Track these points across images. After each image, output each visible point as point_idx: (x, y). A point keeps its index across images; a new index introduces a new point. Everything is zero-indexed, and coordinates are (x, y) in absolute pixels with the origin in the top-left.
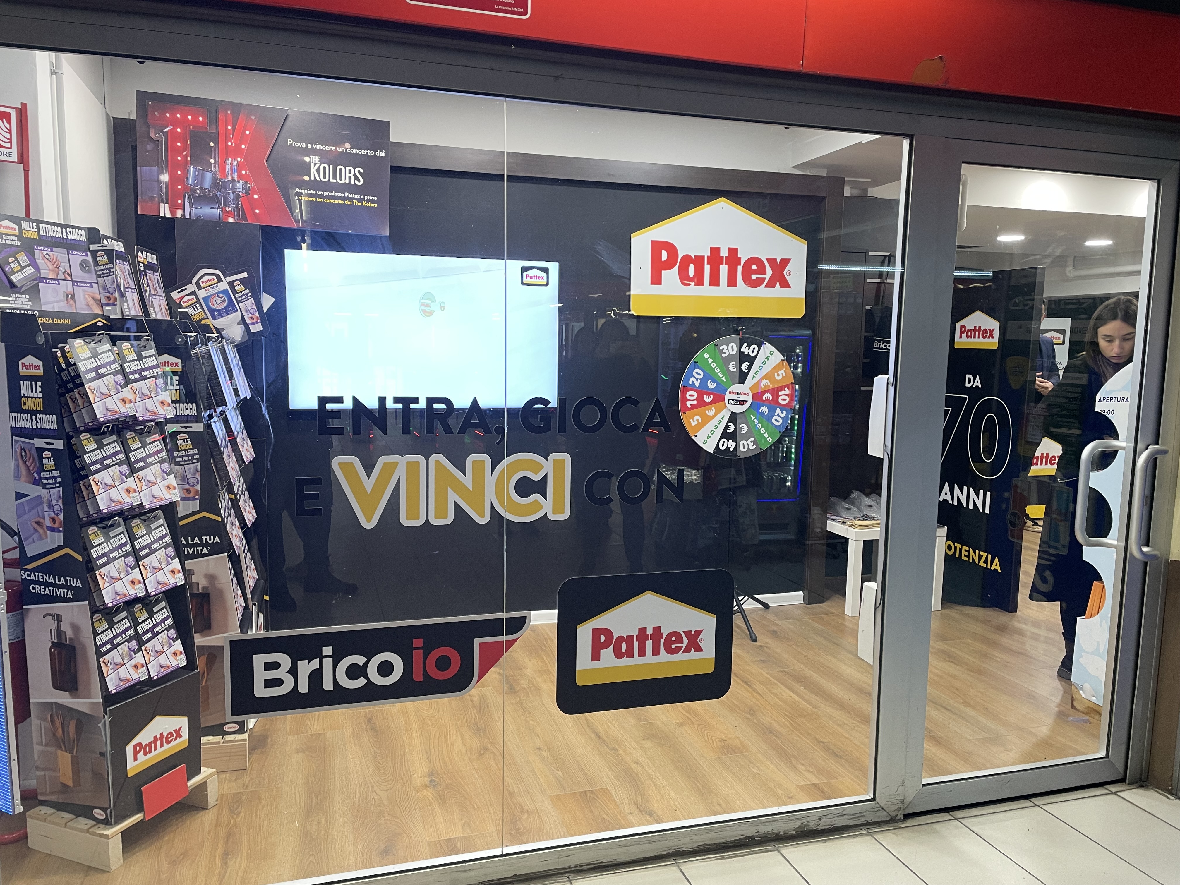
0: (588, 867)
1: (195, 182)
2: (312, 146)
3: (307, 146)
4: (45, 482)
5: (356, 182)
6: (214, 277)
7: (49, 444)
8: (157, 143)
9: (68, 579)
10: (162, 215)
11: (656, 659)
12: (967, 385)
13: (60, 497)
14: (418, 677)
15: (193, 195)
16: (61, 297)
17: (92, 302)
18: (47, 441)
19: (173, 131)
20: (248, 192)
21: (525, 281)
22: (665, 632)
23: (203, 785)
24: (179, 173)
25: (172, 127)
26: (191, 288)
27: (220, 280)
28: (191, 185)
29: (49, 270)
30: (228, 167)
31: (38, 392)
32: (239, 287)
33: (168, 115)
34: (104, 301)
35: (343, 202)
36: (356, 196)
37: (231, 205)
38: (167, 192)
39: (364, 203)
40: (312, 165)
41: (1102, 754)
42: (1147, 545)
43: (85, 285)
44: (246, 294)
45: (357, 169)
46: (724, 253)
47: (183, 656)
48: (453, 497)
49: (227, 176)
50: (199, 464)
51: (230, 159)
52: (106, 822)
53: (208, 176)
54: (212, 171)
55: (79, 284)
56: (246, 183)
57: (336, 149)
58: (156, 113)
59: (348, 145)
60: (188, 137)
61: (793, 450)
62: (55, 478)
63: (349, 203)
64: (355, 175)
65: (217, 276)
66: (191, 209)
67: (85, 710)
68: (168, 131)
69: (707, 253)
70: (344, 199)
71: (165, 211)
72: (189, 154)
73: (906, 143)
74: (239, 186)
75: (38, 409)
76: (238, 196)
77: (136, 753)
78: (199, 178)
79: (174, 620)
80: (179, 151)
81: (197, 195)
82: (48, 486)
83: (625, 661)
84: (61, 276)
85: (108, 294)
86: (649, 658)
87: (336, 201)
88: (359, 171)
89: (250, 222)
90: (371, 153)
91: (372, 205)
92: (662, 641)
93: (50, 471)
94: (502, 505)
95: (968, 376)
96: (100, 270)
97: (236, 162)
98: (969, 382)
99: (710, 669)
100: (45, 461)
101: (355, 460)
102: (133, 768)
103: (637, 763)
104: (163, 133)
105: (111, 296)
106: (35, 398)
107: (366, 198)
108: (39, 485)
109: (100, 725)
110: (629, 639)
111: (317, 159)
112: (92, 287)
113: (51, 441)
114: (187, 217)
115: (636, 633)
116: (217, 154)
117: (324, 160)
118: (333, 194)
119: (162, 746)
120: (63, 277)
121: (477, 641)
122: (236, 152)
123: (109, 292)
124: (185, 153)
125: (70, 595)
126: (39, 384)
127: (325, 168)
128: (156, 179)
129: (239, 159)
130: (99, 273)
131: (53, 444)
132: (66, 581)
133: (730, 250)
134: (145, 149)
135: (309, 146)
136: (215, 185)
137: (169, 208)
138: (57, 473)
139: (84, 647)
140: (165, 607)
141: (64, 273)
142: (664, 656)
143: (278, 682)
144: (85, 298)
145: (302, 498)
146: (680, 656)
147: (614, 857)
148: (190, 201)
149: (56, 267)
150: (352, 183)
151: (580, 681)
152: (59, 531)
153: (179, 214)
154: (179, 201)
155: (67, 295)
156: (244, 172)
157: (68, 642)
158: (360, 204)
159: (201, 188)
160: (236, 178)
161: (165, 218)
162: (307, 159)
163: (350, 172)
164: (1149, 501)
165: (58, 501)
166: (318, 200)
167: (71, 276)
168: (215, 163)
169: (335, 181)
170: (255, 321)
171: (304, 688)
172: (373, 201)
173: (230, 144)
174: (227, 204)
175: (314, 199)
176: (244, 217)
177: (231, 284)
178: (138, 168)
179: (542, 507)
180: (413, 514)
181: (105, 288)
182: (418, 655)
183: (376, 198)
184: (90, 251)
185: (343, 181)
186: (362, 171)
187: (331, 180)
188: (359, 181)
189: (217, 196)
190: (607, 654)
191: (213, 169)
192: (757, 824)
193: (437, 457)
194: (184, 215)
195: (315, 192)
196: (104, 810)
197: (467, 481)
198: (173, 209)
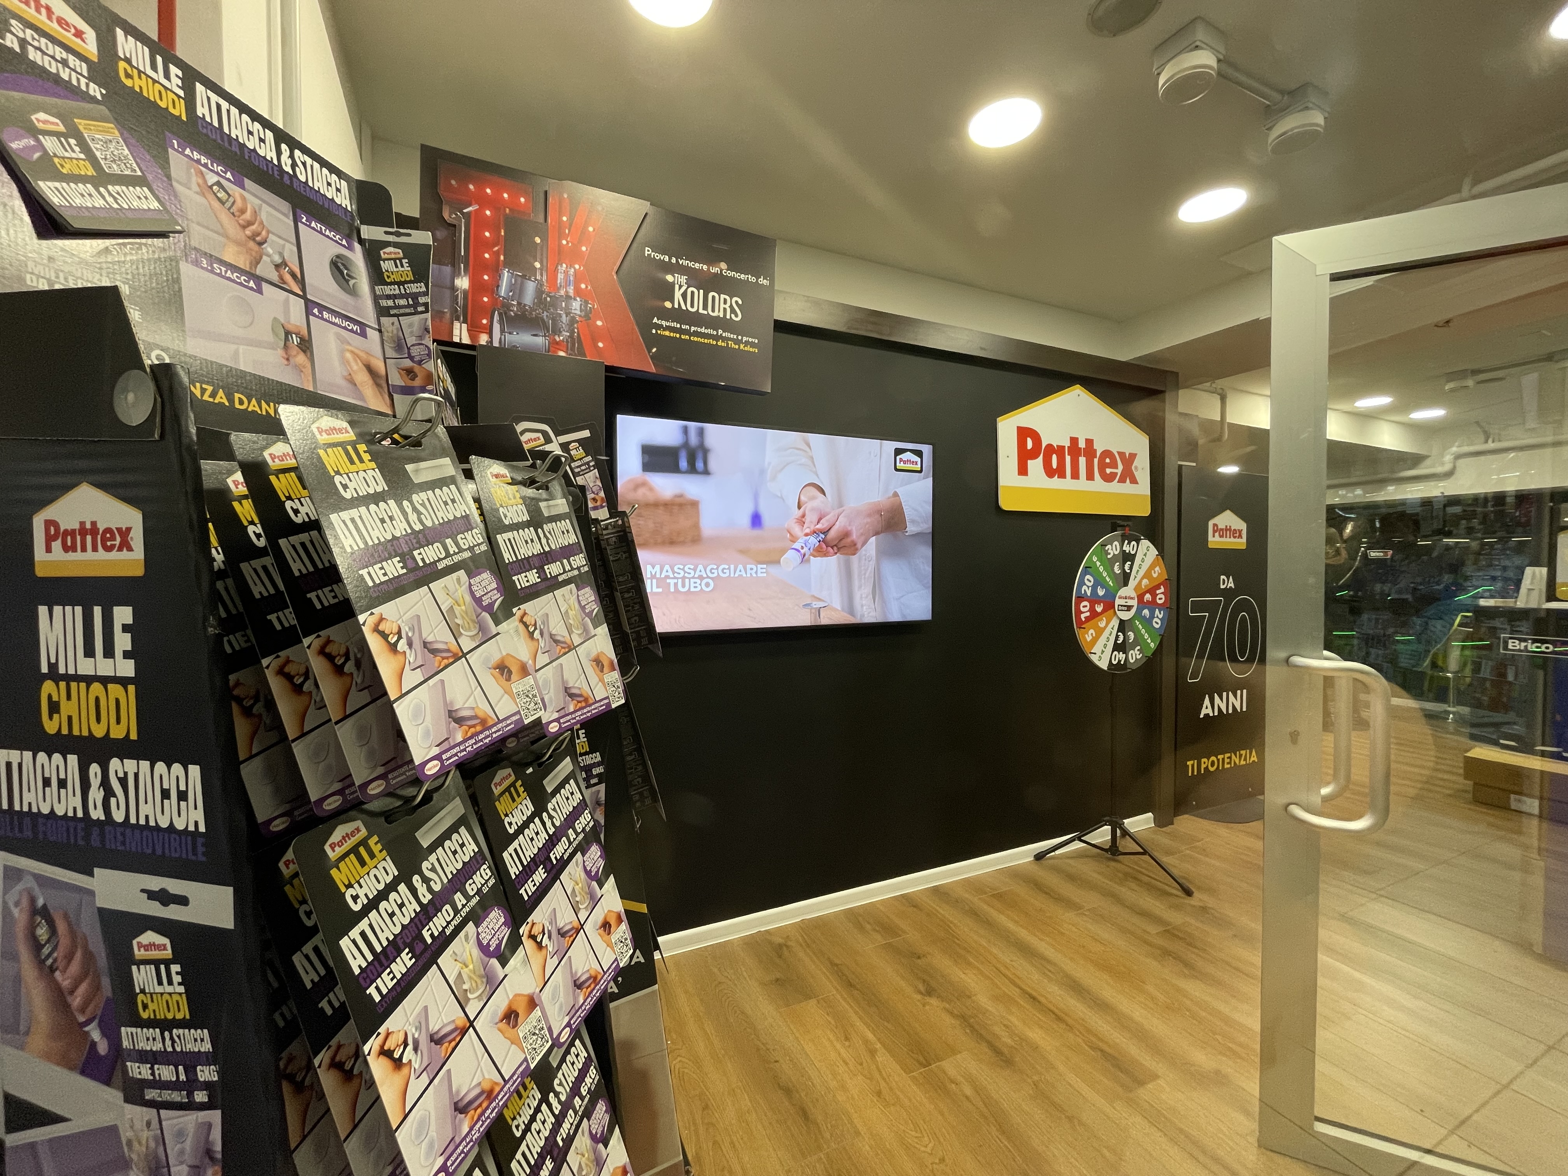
1: (511, 294)
2: (677, 261)
3: (670, 259)
4: (139, 1071)
5: (733, 316)
7: (164, 897)
8: (454, 227)
10: (457, 339)
15: (506, 314)
16: (264, 331)
17: (362, 377)
18: (156, 883)
19: (479, 213)
20: (588, 315)
21: (900, 465)
24: (486, 277)
25: (476, 207)
28: (504, 298)
29: (227, 237)
30: (560, 276)
31: (118, 653)
32: (577, 452)
33: (471, 187)
34: (396, 380)
35: (715, 343)
36: (732, 336)
37: (564, 333)
38: (465, 307)
39: (742, 346)
40: (677, 287)
43: (345, 324)
44: (588, 463)
45: (735, 299)
46: (1082, 444)
49: (558, 289)
51: (564, 265)
53: (531, 286)
54: (536, 279)
55: (326, 315)
56: (586, 303)
57: (709, 269)
58: (453, 182)
59: (723, 265)
60: (502, 225)
62: (190, 1061)
63: (723, 344)
64: (731, 306)
65: (545, 433)
66: (501, 334)
68: (469, 213)
69: (1067, 444)
70: (717, 338)
71: (461, 334)
72: (502, 252)
74: (576, 305)
75: (117, 733)
76: (573, 321)
78: (517, 289)
80: (487, 245)
81: (512, 314)
82: (151, 1094)
84: (265, 269)
85: (408, 363)
87: (706, 341)
88: (737, 302)
89: (589, 359)
90: (753, 279)
91: (751, 350)
93: (166, 1025)
96: (388, 297)
97: (573, 270)
100: (142, 977)
104: (463, 214)
105: (417, 368)
106: (105, 681)
107: (745, 339)
108: (107, 1082)
111: (683, 279)
112: (363, 334)
113: (175, 886)
114: (496, 345)
116: (545, 255)
117: (693, 282)
118: (703, 330)
120: (274, 276)
122: (573, 256)
123: (411, 358)
124: (496, 248)
126: (123, 615)
127: (693, 293)
128: (448, 284)
129: (577, 267)
130: (384, 303)
131: (183, 901)
133: (1087, 440)
135: (674, 260)
136: (541, 302)
137: (468, 330)
138: (197, 1041)
141: (277, 267)
144: (344, 362)
148: (501, 322)
149: (253, 238)
150: (728, 317)
153: (483, 339)
154: (485, 321)
155: (288, 333)
156: (583, 286)
158: (737, 347)
159: (519, 304)
160: (571, 292)
161: (461, 345)
162: (670, 278)
163: (725, 302)
166: (683, 337)
167: (302, 283)
168: (541, 269)
169: (705, 312)
170: (599, 503)
172: (752, 345)
173: (564, 242)
174: (557, 331)
175: (678, 336)
176: (582, 352)
177: (565, 446)
181: (400, 345)
183: (756, 341)
184: (361, 241)
185: (715, 314)
186: (740, 302)
187: (701, 311)
188: (736, 316)
189: (543, 320)
191: (538, 277)
194: (491, 342)
195: (678, 326)
198: (473, 331)
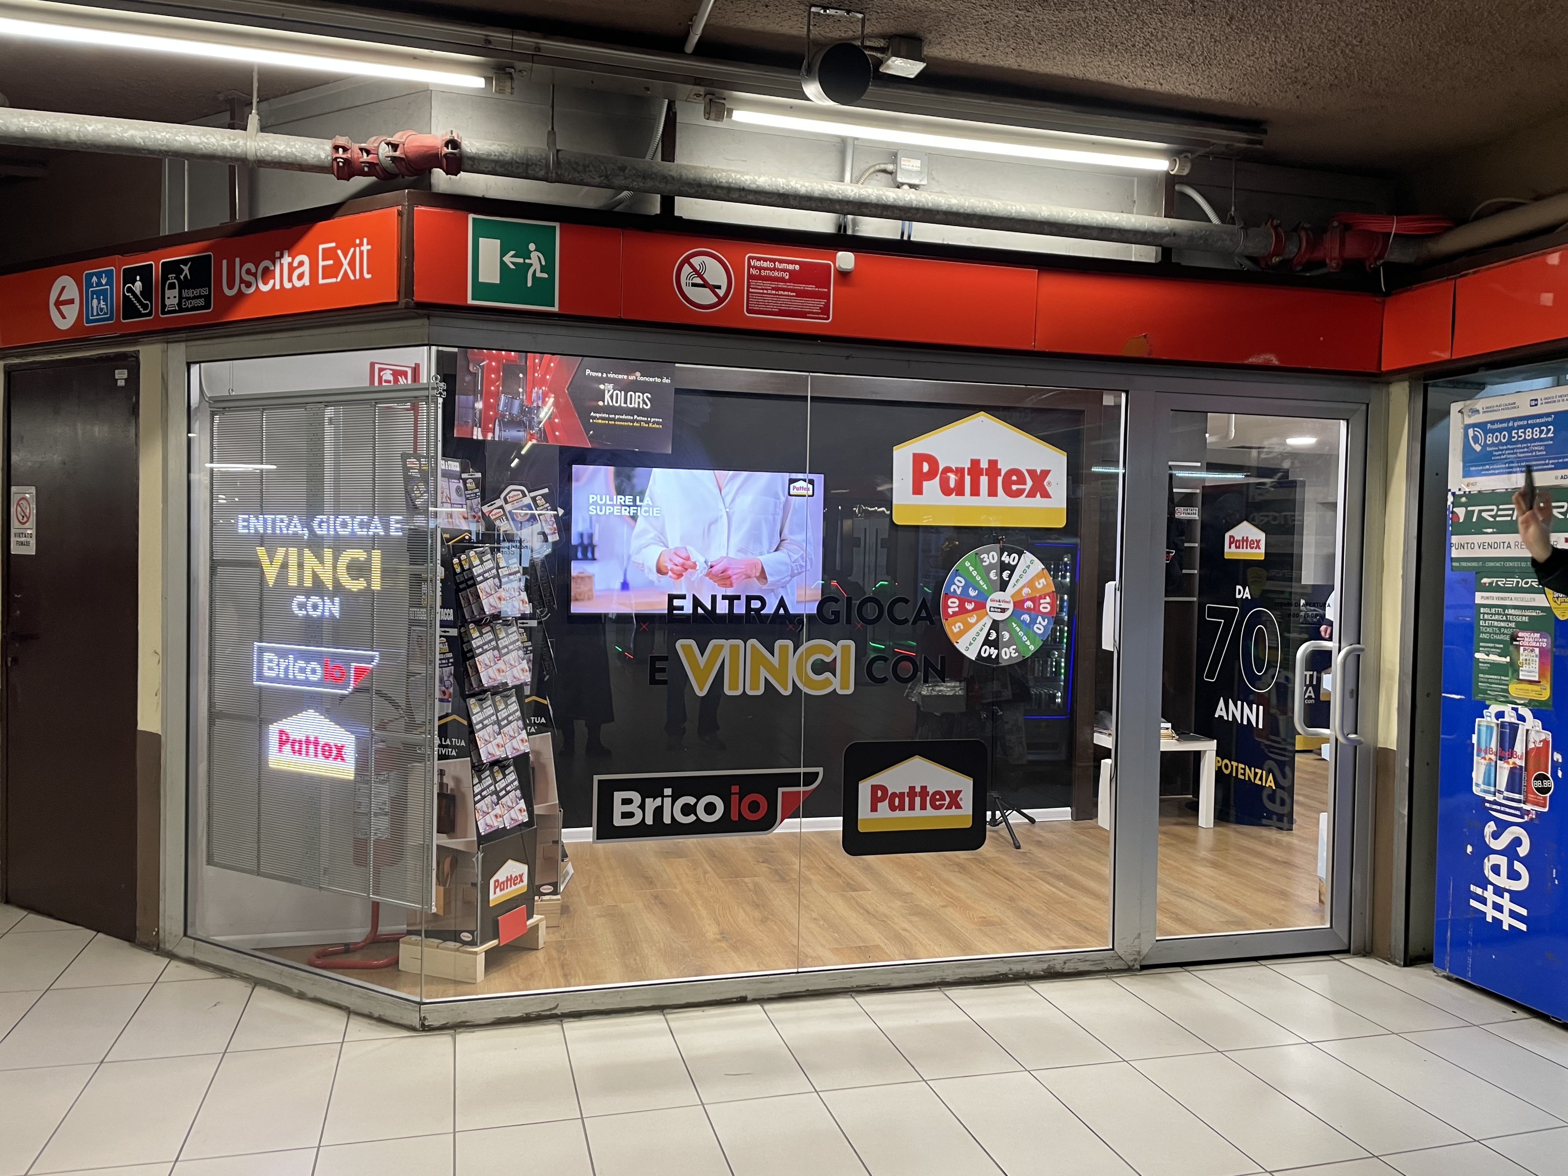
0: (867, 988)
1: (505, 409)
2: (607, 375)
3: (602, 374)
5: (644, 406)
6: (520, 492)
8: (475, 375)
9: (454, 740)
10: (475, 437)
11: (923, 813)
12: (1238, 596)
13: (451, 674)
14: (735, 817)
15: (502, 420)
17: (462, 520)
19: (489, 364)
20: (550, 417)
21: (792, 492)
22: (931, 791)
23: (536, 927)
24: (492, 400)
25: (488, 362)
26: (499, 502)
27: (524, 495)
28: (502, 411)
30: (534, 395)
32: (541, 501)
35: (631, 424)
36: (644, 419)
37: (535, 428)
38: (480, 418)
39: (650, 425)
40: (606, 392)
41: (1328, 926)
42: (1356, 733)
43: (459, 506)
44: (546, 508)
45: (646, 395)
46: (984, 465)
47: (525, 813)
48: (764, 673)
49: (533, 403)
50: (532, 655)
51: (536, 388)
52: (473, 943)
53: (517, 403)
54: (520, 399)
55: (455, 505)
57: (628, 378)
59: (638, 374)
60: (501, 369)
61: (1063, 664)
63: (637, 424)
64: (643, 399)
65: (522, 492)
66: (500, 433)
67: (461, 848)
68: (483, 365)
70: (633, 421)
71: (478, 434)
72: (501, 385)
73: (1124, 395)
74: (543, 411)
76: (541, 421)
77: (495, 888)
78: (509, 405)
79: (519, 782)
80: (493, 382)
81: (506, 420)
83: (898, 814)
85: (474, 513)
86: (918, 812)
87: (625, 424)
88: (647, 397)
89: (550, 443)
90: (658, 380)
91: (657, 426)
92: (928, 798)
94: (801, 680)
95: (1238, 587)
97: (541, 391)
98: (1239, 593)
99: (968, 824)
101: (692, 642)
102: (494, 900)
103: (905, 930)
104: (479, 366)
109: (474, 859)
110: (901, 796)
111: (611, 386)
114: (497, 439)
115: (907, 790)
116: (525, 384)
117: (617, 387)
118: (624, 417)
119: (511, 886)
120: (445, 501)
121: (781, 790)
122: (542, 382)
124: (497, 384)
125: (454, 753)
127: (617, 394)
128: (471, 406)
129: (544, 388)
132: (451, 742)
133: (990, 461)
134: (464, 379)
135: (605, 375)
136: (522, 411)
137: (482, 431)
138: (450, 655)
139: (463, 796)
140: (513, 771)
142: (930, 811)
143: (630, 815)
145: (654, 670)
146: (943, 812)
147: (889, 982)
148: (500, 425)
150: (641, 407)
151: (861, 829)
152: (449, 702)
153: (490, 437)
154: (490, 426)
155: (448, 515)
157: (449, 792)
158: (647, 425)
159: (510, 414)
160: (540, 404)
161: (477, 440)
162: (602, 386)
163: (639, 397)
164: (1355, 693)
165: (449, 677)
166: (610, 422)
167: (450, 499)
168: (523, 392)
169: (625, 405)
170: (553, 531)
171: (649, 821)
172: (658, 423)
173: (536, 375)
174: (532, 428)
176: (546, 440)
177: (534, 499)
178: (457, 397)
179: (832, 683)
180: (733, 687)
182: (735, 799)
183: (661, 420)
185: (632, 406)
186: (649, 396)
187: (623, 405)
188: (647, 405)
189: (523, 421)
190: (883, 806)
191: (521, 397)
192: (1009, 963)
193: (753, 641)
194: (494, 437)
195: (607, 416)
196: (472, 932)
197: (775, 661)
198: (484, 434)
